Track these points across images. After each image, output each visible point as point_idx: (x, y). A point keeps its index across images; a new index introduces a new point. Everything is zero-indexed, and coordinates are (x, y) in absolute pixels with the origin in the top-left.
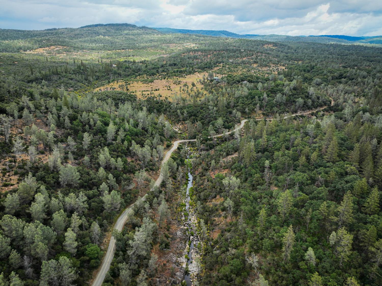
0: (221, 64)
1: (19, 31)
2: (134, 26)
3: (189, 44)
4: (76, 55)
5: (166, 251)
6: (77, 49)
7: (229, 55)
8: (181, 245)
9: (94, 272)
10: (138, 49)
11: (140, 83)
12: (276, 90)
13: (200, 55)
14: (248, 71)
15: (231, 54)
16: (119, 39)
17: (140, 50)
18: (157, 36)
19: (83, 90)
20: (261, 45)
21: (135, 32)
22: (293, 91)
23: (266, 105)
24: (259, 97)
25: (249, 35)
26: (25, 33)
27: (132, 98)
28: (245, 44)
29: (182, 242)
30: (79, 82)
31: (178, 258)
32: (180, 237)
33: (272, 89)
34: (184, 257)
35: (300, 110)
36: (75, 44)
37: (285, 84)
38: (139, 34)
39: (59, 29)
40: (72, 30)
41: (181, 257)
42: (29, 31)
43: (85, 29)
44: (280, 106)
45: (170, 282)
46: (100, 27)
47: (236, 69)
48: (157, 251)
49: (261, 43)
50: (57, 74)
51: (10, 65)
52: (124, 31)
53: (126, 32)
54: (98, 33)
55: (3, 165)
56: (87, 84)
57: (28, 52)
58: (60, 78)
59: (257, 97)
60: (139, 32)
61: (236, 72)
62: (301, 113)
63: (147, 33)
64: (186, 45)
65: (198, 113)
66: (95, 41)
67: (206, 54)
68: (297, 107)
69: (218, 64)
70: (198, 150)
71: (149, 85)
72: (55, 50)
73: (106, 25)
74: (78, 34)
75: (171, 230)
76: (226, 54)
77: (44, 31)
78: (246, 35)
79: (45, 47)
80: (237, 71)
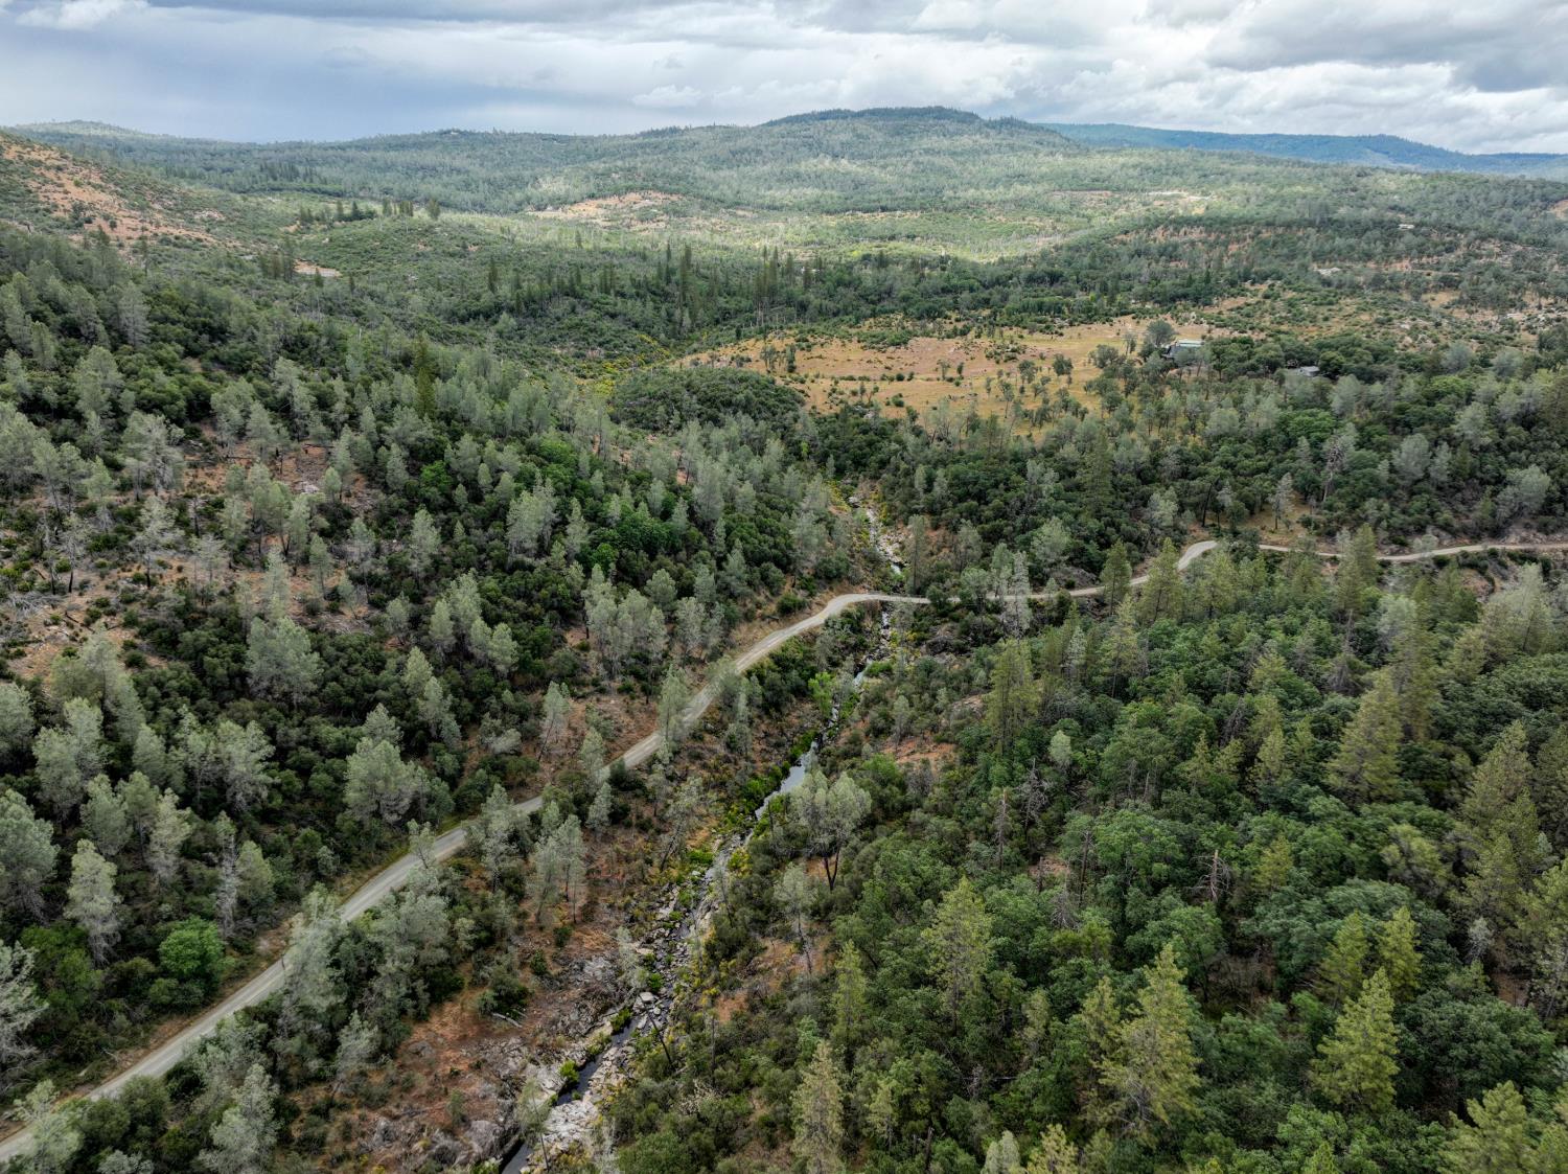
0: (1264, 288)
1: (555, 138)
2: (967, 118)
3: (1176, 192)
4: (699, 228)
5: (501, 1022)
6: (713, 203)
7: (1327, 247)
8: (574, 1017)
9: (168, 1026)
10: (945, 210)
11: (854, 346)
12: (1413, 419)
13: (1193, 243)
14: (1381, 323)
15: (1339, 242)
16: (890, 168)
17: (950, 215)
18: (1050, 159)
19: (638, 359)
20: (1538, 202)
21: (966, 141)
22: (1512, 429)
23: (1337, 485)
24: (1316, 445)
25: (1516, 156)
26: (573, 146)
27: (783, 402)
28: (1453, 198)
29: (585, 1006)
30: (636, 326)
31: (531, 1066)
32: (587, 985)
33: (1401, 410)
34: (557, 1068)
35: (1527, 527)
36: (716, 187)
37: (1478, 392)
38: (975, 152)
39: (687, 129)
40: (731, 133)
41: (548, 1062)
42: (584, 140)
43: (776, 129)
44: (1412, 494)
45: (426, 1148)
46: (833, 122)
47: (1324, 310)
48: (466, 1014)
49: (1538, 192)
50: (570, 292)
51: (452, 255)
52: (921, 137)
53: (926, 143)
54: (820, 144)
55: (107, 588)
56: (662, 336)
57: (549, 213)
58: (573, 310)
59: (1304, 442)
60: (983, 141)
61: (1321, 323)
62: (1524, 540)
63: (1012, 147)
64: (1158, 198)
65: (996, 486)
66: (798, 175)
67: (1223, 237)
68: (1504, 512)
69: (1247, 285)
70: (918, 645)
71: (882, 357)
72: (636, 207)
73: (861, 114)
74: (744, 150)
75: (571, 945)
76: (1313, 240)
77: (636, 137)
78: (1502, 155)
79: (604, 197)
80: (1326, 319)
